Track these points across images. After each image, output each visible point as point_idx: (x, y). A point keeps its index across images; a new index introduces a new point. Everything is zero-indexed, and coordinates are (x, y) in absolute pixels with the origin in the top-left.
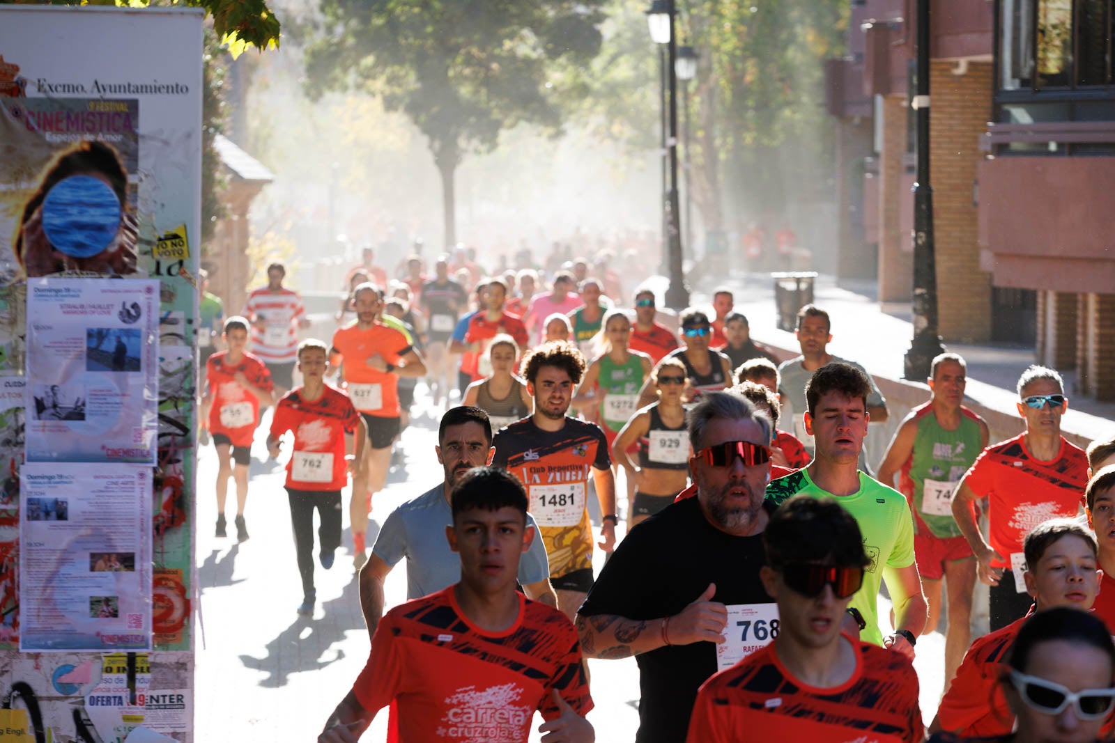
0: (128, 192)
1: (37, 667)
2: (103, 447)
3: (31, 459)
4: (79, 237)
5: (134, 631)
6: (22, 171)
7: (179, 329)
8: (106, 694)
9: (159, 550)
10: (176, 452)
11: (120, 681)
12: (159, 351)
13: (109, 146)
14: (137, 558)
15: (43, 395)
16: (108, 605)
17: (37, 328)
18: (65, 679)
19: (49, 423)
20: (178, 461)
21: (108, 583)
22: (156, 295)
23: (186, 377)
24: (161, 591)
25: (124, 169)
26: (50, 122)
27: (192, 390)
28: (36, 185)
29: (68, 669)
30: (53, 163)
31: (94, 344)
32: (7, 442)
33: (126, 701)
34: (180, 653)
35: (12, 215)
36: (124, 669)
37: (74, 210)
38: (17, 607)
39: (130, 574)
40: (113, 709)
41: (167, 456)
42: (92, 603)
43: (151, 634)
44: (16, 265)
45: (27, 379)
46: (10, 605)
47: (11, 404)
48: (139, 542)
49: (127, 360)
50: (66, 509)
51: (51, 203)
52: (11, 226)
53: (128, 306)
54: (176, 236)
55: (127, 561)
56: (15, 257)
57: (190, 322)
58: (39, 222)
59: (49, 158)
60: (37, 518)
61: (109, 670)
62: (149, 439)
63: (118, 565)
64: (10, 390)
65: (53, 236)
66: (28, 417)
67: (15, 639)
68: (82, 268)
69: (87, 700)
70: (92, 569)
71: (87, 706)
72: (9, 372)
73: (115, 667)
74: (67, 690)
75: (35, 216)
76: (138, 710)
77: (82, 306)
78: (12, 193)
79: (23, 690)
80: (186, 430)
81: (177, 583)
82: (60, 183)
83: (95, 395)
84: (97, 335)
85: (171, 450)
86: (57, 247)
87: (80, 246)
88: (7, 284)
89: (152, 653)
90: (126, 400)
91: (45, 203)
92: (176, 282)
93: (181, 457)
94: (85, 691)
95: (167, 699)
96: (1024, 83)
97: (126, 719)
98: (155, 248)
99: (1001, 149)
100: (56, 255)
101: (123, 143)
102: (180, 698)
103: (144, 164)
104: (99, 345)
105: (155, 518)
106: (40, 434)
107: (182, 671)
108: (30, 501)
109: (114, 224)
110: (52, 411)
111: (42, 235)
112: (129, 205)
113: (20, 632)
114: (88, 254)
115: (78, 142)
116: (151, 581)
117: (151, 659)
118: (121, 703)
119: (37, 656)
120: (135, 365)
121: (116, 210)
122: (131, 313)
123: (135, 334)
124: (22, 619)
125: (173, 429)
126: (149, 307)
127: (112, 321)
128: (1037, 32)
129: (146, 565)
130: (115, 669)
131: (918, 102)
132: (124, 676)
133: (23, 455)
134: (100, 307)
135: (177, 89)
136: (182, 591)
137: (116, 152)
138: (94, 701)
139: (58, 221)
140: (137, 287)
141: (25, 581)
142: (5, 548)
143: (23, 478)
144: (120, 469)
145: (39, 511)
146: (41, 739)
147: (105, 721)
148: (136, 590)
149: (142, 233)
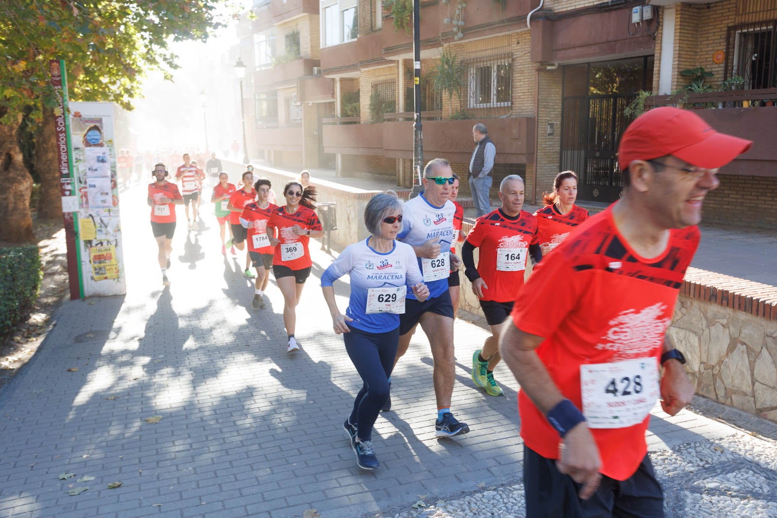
0: (102, 133)
1: (93, 212)
2: (101, 175)
3: (90, 178)
4: (94, 141)
5: (109, 205)
6: (82, 130)
8: (105, 215)
9: (112, 192)
12: (110, 160)
13: (98, 125)
14: (109, 193)
15: (90, 167)
16: (104, 201)
17: (88, 156)
18: (98, 213)
19: (91, 172)
21: (104, 197)
22: (108, 151)
24: (113, 198)
25: (101, 129)
26: (87, 121)
28: (85, 132)
30: (88, 128)
32: (84, 175)
33: (109, 216)
34: (117, 208)
37: (92, 136)
38: (88, 202)
39: (108, 196)
40: (107, 218)
41: (112, 176)
42: (101, 201)
43: (111, 205)
44: (83, 146)
45: (86, 165)
47: (84, 168)
48: (109, 191)
50: (95, 186)
52: (82, 139)
54: (111, 141)
55: (107, 194)
56: (83, 144)
62: (109, 173)
63: (105, 195)
64: (84, 166)
65: (89, 141)
66: (87, 171)
68: (95, 146)
70: (101, 195)
72: (83, 164)
74: (98, 215)
75: (86, 137)
76: (111, 218)
77: (95, 152)
79: (91, 215)
82: (90, 132)
83: (99, 167)
84: (99, 157)
89: (112, 208)
90: (104, 168)
91: (87, 135)
92: (112, 148)
94: (102, 215)
95: (116, 216)
96: (260, 118)
97: (109, 219)
98: (107, 142)
100: (90, 144)
102: (118, 216)
103: (104, 129)
104: (99, 159)
105: (111, 187)
107: (118, 211)
108: (89, 185)
109: (100, 139)
110: (92, 170)
111: (87, 141)
112: (102, 135)
113: (89, 206)
114: (95, 144)
115: (92, 125)
116: (111, 196)
119: (93, 210)
120: (105, 162)
121: (100, 136)
122: (104, 153)
123: (105, 157)
124: (89, 204)
127: (101, 155)
129: (110, 195)
130: (106, 211)
131: (243, 120)
132: (108, 212)
133: (87, 177)
134: (98, 152)
135: (109, 116)
136: (117, 198)
137: (99, 127)
138: (103, 217)
140: (105, 149)
141: (90, 197)
142: (86, 193)
143: (87, 180)
144: (104, 179)
145: (91, 186)
146: (94, 223)
147: (105, 220)
148: (109, 199)
149: (105, 140)
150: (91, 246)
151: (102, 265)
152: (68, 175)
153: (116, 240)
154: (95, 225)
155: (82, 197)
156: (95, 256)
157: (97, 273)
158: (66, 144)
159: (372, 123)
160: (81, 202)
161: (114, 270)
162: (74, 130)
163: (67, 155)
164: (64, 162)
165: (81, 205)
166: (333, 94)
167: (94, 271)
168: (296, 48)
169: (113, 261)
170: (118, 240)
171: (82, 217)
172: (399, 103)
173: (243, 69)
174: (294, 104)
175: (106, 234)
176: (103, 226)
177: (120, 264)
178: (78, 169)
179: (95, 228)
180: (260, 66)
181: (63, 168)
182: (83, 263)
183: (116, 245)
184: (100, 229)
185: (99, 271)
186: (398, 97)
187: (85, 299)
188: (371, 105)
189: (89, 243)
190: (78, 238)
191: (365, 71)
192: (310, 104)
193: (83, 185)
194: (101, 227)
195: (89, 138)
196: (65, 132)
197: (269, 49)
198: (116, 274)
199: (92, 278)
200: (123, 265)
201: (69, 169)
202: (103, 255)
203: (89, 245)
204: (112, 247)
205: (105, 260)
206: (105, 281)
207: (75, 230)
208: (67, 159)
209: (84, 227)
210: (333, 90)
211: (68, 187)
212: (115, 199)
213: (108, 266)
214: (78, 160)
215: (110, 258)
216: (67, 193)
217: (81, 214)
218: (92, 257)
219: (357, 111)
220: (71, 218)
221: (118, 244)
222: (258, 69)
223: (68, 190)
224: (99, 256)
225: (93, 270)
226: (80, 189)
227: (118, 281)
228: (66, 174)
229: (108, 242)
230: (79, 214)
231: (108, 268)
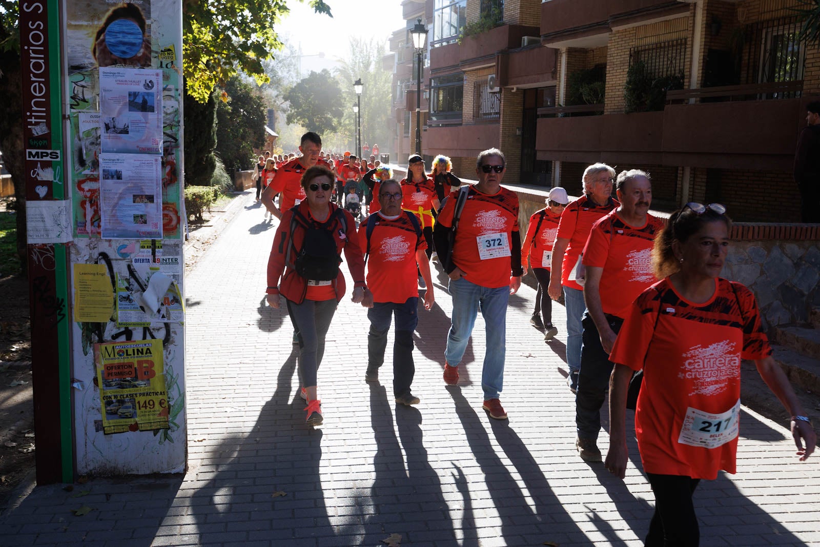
0: (146, 28)
1: (110, 246)
2: (138, 147)
3: (104, 152)
4: (123, 48)
5: (154, 230)
6: (95, 16)
7: (172, 93)
8: (142, 258)
9: (165, 194)
10: (171, 150)
11: (149, 252)
12: (163, 103)
13: (136, 6)
14: (155, 197)
15: (108, 122)
16: (142, 218)
17: (105, 90)
18: (123, 251)
19: (111, 135)
20: (173, 154)
21: (142, 208)
22: (161, 78)
23: (176, 115)
24: (166, 212)
25: (144, 17)
27: (179, 122)
28: (102, 23)
29: (124, 246)
30: (109, 13)
31: (132, 99)
32: (92, 143)
33: (151, 261)
34: (176, 240)
35: (91, 37)
36: (150, 247)
37: (120, 36)
38: (100, 218)
39: (152, 204)
40: (145, 264)
41: (167, 151)
42: (134, 217)
43: (161, 231)
44: (93, 60)
45: (100, 114)
46: (96, 218)
47: (94, 125)
48: (156, 190)
49: (148, 107)
50: (121, 174)
51: (109, 32)
52: (90, 42)
53: (148, 82)
54: (169, 50)
55: (151, 199)
56: (93, 57)
57: (177, 90)
58: (103, 40)
59: (108, 10)
60: (108, 179)
61: (143, 247)
63: (146, 201)
64: (92, 119)
65: (111, 47)
66: (102, 132)
67: (99, 233)
68: (125, 63)
69: (133, 261)
70: (134, 202)
71: (133, 263)
72: (91, 111)
73: (146, 246)
74: (124, 256)
75: (102, 37)
76: (157, 265)
77: (126, 81)
78: (91, 26)
79: (104, 256)
80: (176, 140)
81: (173, 209)
82: (114, 22)
83: (133, 122)
84: (133, 95)
85: (169, 150)
86: (114, 53)
87: (124, 52)
88: (90, 69)
89: (162, 240)
90: (148, 125)
91: (106, 31)
92: (170, 71)
93: (174, 152)
94: (133, 256)
95: (170, 260)
96: (435, 112)
97: (151, 269)
98: (160, 55)
99: (430, 126)
100: (113, 57)
101: (143, 4)
102: (176, 260)
103: (152, 15)
104: (134, 100)
105: (163, 180)
106: (108, 140)
107: (177, 249)
108: (104, 171)
109: (139, 43)
110: (113, 129)
111: (105, 47)
112: (147, 34)
113: (101, 230)
114: (128, 57)
115: (121, 3)
116: (161, 208)
117: (162, 242)
118: (149, 262)
119: (110, 241)
120: (152, 110)
121: (141, 36)
122: (149, 85)
123: (152, 95)
124: (102, 224)
125: (170, 139)
126: (158, 83)
127: (140, 89)
128: (438, 100)
129: (159, 200)
130: (146, 247)
131: (417, 110)
132: (150, 250)
133: (100, 150)
134: (134, 81)
136: (176, 212)
137: (140, 9)
138: (136, 261)
139: (113, 41)
140: (152, 73)
141: (104, 207)
142: (93, 191)
143: (101, 160)
144: (146, 157)
145: (108, 175)
146: (113, 277)
147: (142, 270)
148: (155, 212)
149: (154, 48)
150: (101, 341)
151: (126, 391)
152: (45, 141)
153: (167, 326)
154: (114, 283)
155: (83, 204)
156: (109, 368)
157: (111, 414)
158: (45, 52)
159: (628, 113)
160: (80, 219)
161: (157, 406)
162: (73, 16)
163: (47, 84)
164: (36, 104)
165: (80, 227)
166: (555, 74)
167: (104, 410)
168: (496, 12)
169: (157, 385)
170: (171, 326)
171: (82, 261)
172: (690, 75)
173: (423, 36)
174: (489, 90)
175: (142, 308)
176: (136, 285)
177: (174, 393)
178: (76, 127)
179: (115, 291)
180: (441, 41)
181: (33, 120)
182: (75, 385)
183: (167, 340)
184: (125, 293)
185: (114, 408)
186: (691, 65)
187: (77, 478)
188: (629, 83)
189: (94, 330)
190: (64, 315)
191: (618, 32)
192: (514, 90)
193: (87, 172)
194: (127, 288)
195: (110, 39)
196: (44, 17)
197: (455, 17)
198: (162, 418)
199: (99, 426)
200: (182, 396)
201: (48, 125)
202: (130, 366)
203: (96, 338)
204: (156, 344)
205: (136, 378)
206: (130, 434)
207: (59, 295)
208: (47, 96)
209: (84, 285)
210: (556, 67)
211: (46, 175)
212: (172, 215)
213: (144, 394)
214: (77, 101)
215: (149, 373)
216: (42, 191)
217: (78, 253)
218: (101, 368)
219: (599, 95)
220: (50, 263)
221: (172, 335)
222: (437, 46)
223: (43, 183)
224: (120, 366)
225: (101, 404)
226: (79, 184)
227: (166, 436)
228: (40, 138)
229: (146, 330)
230: (73, 251)
231: (142, 399)
